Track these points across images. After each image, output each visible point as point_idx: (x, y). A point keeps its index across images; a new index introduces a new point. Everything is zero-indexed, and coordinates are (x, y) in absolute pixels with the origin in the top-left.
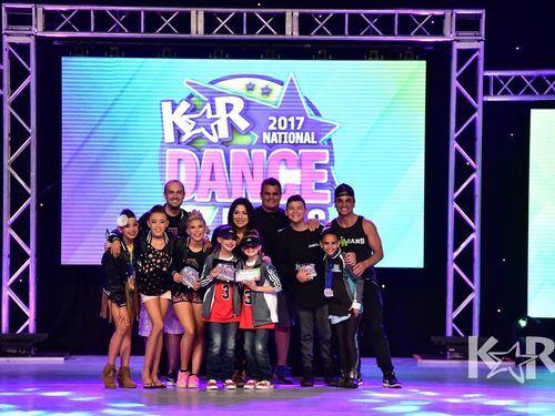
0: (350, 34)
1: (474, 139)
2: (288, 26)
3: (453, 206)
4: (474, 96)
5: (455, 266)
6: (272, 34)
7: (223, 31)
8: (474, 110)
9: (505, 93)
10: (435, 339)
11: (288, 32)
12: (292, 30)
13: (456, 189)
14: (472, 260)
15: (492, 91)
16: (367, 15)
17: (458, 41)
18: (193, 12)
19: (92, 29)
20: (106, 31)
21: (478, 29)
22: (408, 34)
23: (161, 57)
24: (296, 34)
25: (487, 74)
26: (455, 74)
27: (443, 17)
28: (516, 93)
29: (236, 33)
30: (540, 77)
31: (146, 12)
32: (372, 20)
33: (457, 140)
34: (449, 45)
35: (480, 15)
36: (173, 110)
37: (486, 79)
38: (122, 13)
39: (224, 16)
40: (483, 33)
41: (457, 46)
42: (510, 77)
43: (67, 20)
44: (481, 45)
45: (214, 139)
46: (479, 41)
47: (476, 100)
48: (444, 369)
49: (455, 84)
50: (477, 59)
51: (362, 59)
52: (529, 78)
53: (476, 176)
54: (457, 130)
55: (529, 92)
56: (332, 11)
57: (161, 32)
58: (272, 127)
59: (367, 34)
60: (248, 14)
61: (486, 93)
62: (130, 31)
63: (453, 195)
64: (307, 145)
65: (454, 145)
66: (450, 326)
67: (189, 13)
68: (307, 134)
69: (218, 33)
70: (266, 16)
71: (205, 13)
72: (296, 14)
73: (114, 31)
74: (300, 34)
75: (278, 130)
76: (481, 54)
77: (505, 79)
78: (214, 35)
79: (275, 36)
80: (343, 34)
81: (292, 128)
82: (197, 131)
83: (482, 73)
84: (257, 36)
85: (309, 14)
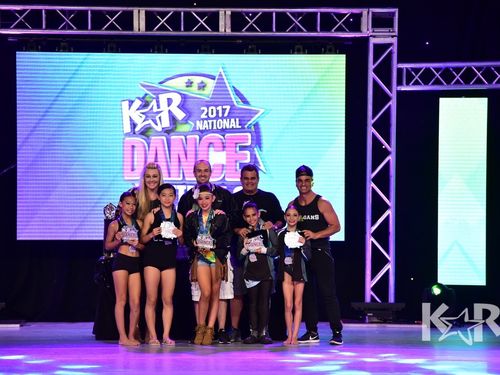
0: (277, 30)
1: (389, 125)
2: (221, 23)
3: (371, 185)
4: (389, 86)
5: (373, 239)
6: (207, 30)
7: (163, 28)
8: (389, 99)
9: (417, 83)
10: (355, 305)
11: (222, 29)
12: (225, 27)
13: (373, 170)
14: (388, 233)
15: (404, 82)
16: (292, 14)
17: (374, 37)
18: (135, 11)
19: (44, 26)
20: (56, 28)
21: (392, 26)
22: (329, 30)
23: (107, 52)
24: (229, 31)
25: (401, 66)
26: (371, 66)
27: (360, 15)
28: (426, 83)
29: (174, 30)
30: (447, 69)
31: (92, 11)
32: (296, 18)
33: (374, 125)
34: (366, 40)
35: (394, 13)
36: (130, 106)
37: (400, 71)
38: (71, 12)
39: (163, 15)
40: (396, 29)
41: (373, 41)
42: (421, 69)
43: (21, 18)
44: (394, 41)
45: (159, 128)
46: (393, 37)
47: (390, 90)
48: (363, 332)
49: (371, 75)
50: (391, 53)
51: (288, 53)
52: (437, 70)
53: (391, 158)
54: (374, 116)
55: (438, 82)
56: (261, 10)
57: (106, 29)
58: (203, 116)
59: (292, 30)
60: (185, 12)
61: (400, 83)
62: (79, 29)
63: (371, 175)
64: (233, 130)
65: (371, 130)
66: (369, 293)
67: (131, 13)
68: (233, 120)
69: (158, 30)
70: (201, 15)
71: (146, 12)
72: (229, 12)
73: (63, 28)
74: (232, 31)
75: (209, 118)
76: (395, 49)
77: (417, 70)
78: (155, 32)
79: (210, 33)
80: (271, 31)
81: (220, 115)
82: (147, 122)
83: (395, 65)
84: (193, 33)
85: (240, 13)
